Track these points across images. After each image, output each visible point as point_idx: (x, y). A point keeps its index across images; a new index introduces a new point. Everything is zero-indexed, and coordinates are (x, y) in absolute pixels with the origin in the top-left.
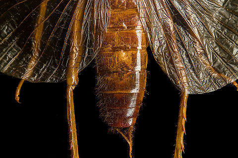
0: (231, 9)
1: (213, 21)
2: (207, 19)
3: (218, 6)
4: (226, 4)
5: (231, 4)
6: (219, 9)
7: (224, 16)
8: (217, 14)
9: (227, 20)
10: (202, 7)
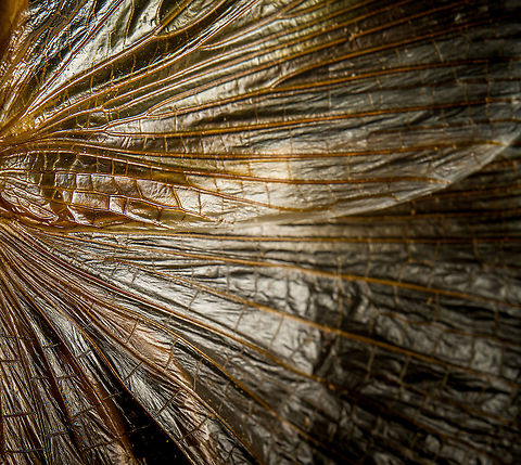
0: (345, 386)
1: (283, 437)
2: (262, 432)
3: (295, 376)
4: (325, 368)
5: (345, 366)
6: (302, 386)
7: (322, 412)
8: (296, 407)
9: (332, 428)
10: (239, 389)
